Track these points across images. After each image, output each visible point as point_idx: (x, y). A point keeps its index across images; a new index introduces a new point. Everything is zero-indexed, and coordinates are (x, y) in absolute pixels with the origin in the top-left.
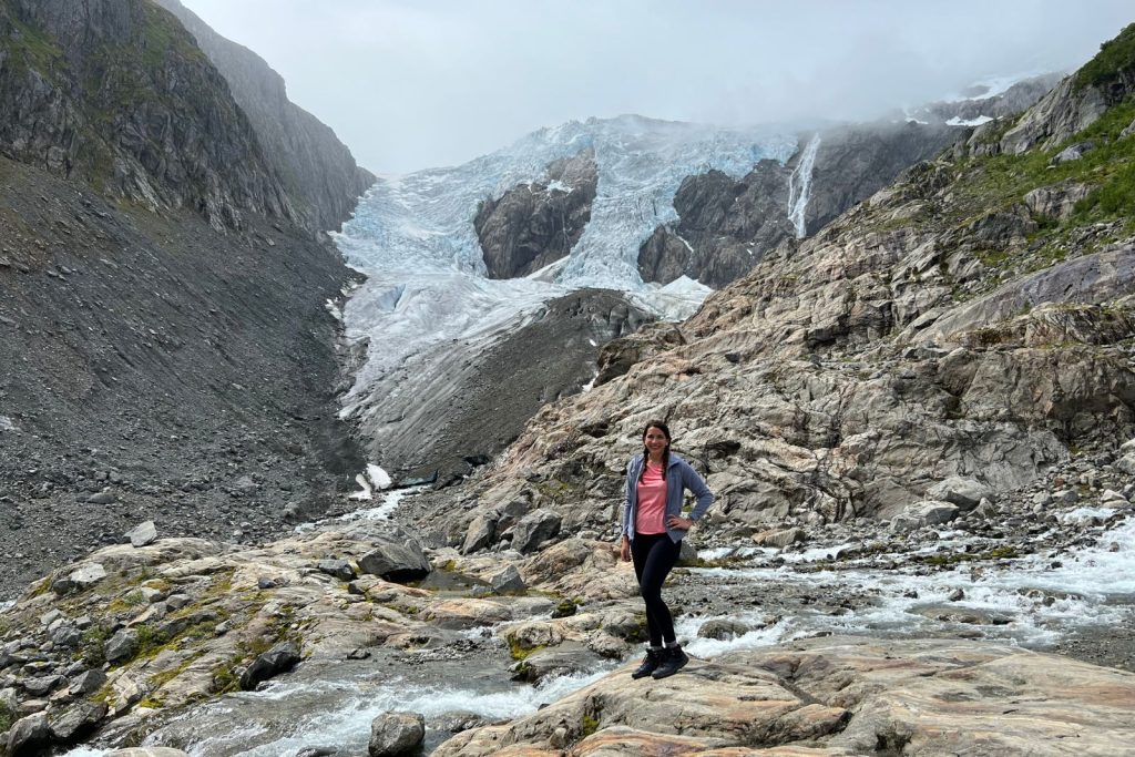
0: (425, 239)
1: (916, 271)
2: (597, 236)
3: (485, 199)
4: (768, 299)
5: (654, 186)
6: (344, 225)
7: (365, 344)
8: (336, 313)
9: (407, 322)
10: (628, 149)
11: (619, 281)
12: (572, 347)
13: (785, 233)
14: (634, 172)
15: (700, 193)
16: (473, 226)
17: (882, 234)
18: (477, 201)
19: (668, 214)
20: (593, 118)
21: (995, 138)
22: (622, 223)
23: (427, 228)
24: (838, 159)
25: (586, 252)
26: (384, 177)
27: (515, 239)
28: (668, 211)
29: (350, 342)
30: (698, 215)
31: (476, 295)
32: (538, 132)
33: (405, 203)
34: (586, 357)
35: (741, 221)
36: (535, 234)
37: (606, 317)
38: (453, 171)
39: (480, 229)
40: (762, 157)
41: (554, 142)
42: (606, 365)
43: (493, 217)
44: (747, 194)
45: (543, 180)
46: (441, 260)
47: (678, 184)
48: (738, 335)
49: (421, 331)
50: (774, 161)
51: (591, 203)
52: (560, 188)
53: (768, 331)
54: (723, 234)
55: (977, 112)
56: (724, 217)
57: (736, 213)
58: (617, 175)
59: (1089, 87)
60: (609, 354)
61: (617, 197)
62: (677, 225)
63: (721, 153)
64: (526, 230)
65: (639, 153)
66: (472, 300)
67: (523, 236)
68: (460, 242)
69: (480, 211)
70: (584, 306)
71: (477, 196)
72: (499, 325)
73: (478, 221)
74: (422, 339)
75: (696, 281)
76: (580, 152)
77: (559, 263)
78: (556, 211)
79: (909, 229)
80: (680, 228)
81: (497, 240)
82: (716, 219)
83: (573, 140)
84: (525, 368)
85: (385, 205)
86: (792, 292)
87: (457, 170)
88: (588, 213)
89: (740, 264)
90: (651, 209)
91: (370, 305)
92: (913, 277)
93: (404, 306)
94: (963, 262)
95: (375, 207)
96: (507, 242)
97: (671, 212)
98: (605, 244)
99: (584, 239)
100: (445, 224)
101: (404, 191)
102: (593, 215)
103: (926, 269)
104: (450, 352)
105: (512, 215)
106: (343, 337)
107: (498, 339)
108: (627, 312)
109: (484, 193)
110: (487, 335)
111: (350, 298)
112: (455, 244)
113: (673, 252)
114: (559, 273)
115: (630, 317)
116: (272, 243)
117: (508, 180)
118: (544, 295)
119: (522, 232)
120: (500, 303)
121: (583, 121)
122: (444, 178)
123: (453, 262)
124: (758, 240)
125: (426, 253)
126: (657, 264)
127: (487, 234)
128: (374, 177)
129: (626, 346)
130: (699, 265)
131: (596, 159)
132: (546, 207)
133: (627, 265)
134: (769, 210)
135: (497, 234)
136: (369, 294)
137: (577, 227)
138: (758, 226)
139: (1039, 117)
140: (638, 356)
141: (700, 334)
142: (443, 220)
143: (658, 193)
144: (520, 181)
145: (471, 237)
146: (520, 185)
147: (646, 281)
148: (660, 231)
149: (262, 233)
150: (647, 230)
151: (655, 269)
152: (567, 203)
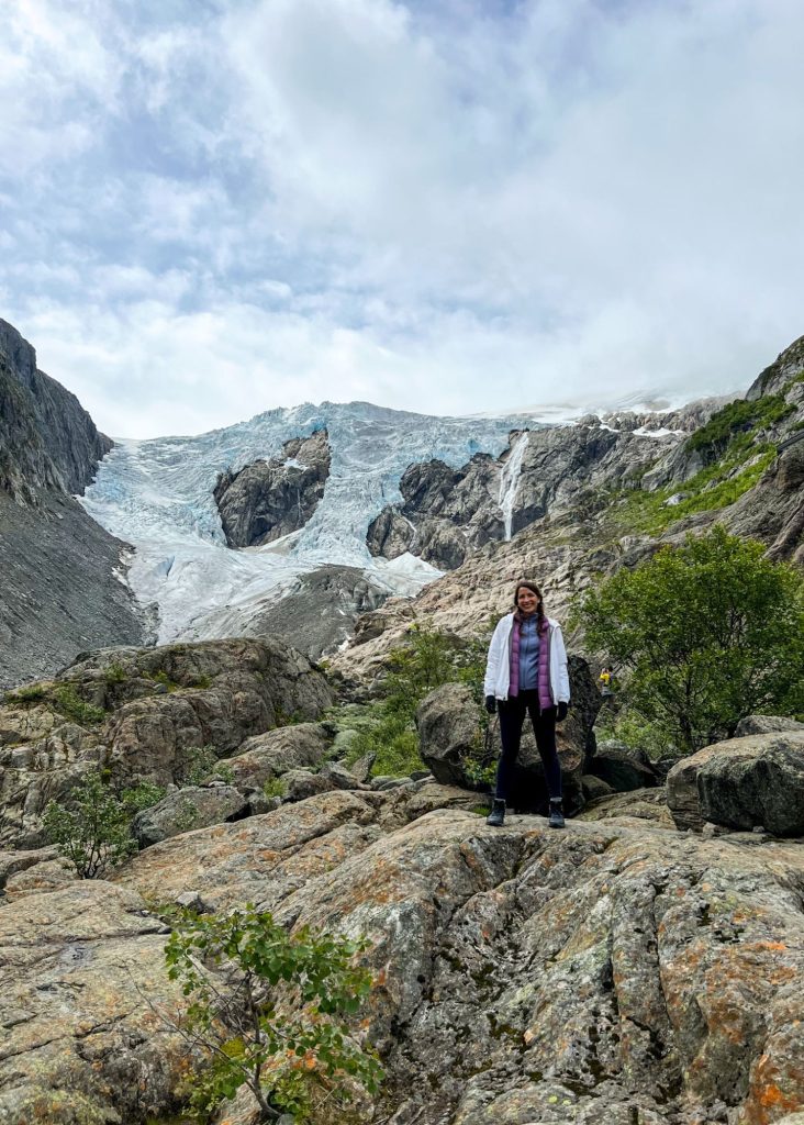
0: (166, 506)
1: (557, 582)
2: (330, 512)
3: (224, 471)
4: (473, 589)
5: (383, 469)
6: (87, 489)
7: (155, 608)
8: (121, 579)
9: (183, 590)
10: (359, 434)
11: (350, 555)
12: (327, 615)
13: (496, 520)
14: (364, 455)
15: (422, 479)
16: (213, 496)
17: (550, 548)
18: (216, 473)
19: (395, 497)
20: (327, 403)
21: (638, 476)
22: (353, 502)
23: (167, 495)
24: (542, 457)
25: (320, 527)
26: (122, 442)
27: (253, 510)
28: (394, 494)
29: (143, 606)
30: (421, 498)
31: (235, 567)
32: (275, 411)
33: (144, 470)
34: (339, 624)
35: (457, 507)
36: (271, 507)
37: (351, 592)
38: (191, 441)
39: (219, 499)
40: (477, 450)
41: (290, 422)
42: (362, 631)
43: (231, 489)
44: (462, 483)
45: (280, 457)
46: (182, 528)
47: (404, 469)
48: (452, 615)
49: (197, 598)
50: (488, 455)
51: (324, 481)
52: (296, 466)
53: (470, 614)
54: (443, 517)
55: (659, 424)
56: (443, 503)
57: (453, 499)
58: (348, 457)
59: (694, 451)
60: (363, 623)
61: (349, 477)
62: (403, 505)
63: (442, 445)
64: (263, 503)
65: (368, 438)
66: (233, 572)
67: (261, 508)
68: (200, 511)
69: (219, 483)
70: (333, 582)
71: (217, 468)
72: (261, 595)
73: (218, 491)
74: (200, 604)
75: (418, 558)
76: (314, 433)
77: (294, 534)
78: (292, 487)
79: (567, 546)
80: (405, 510)
81: (235, 510)
82: (436, 504)
83: (308, 422)
84: (292, 630)
85: (124, 471)
86: (489, 585)
87: (196, 440)
88: (322, 490)
89: (456, 545)
90: (379, 491)
91: (149, 574)
92: (554, 585)
93: (176, 575)
94: (582, 578)
95: (116, 473)
96: (245, 513)
97: (398, 495)
98: (337, 521)
99: (318, 514)
100: (186, 492)
101: (142, 457)
102: (326, 493)
103: (562, 581)
104: (227, 616)
105: (250, 488)
106: (136, 601)
107: (264, 607)
108: (367, 588)
109: (223, 466)
110: (253, 603)
111: (130, 567)
112: (196, 512)
113: (398, 531)
114: (294, 545)
115: (370, 592)
116: (61, 517)
117: (247, 455)
118: (295, 569)
119: (259, 504)
120: (257, 575)
121: (317, 404)
122: (182, 447)
123: (194, 529)
124: (473, 525)
125: (169, 520)
126: (384, 540)
127: (225, 504)
128: (112, 441)
129: (376, 617)
130: (421, 543)
131: (329, 442)
132: (283, 483)
133: (357, 540)
134: (483, 499)
135: (236, 505)
136: (145, 565)
137: (310, 504)
138: (473, 512)
139: (666, 466)
140: (384, 624)
141: (427, 611)
142: (183, 489)
143: (385, 477)
144: (258, 457)
145: (210, 505)
146: (258, 461)
147: (374, 556)
148: (388, 511)
149: (51, 507)
150: (374, 510)
151: (382, 545)
152: (303, 480)
